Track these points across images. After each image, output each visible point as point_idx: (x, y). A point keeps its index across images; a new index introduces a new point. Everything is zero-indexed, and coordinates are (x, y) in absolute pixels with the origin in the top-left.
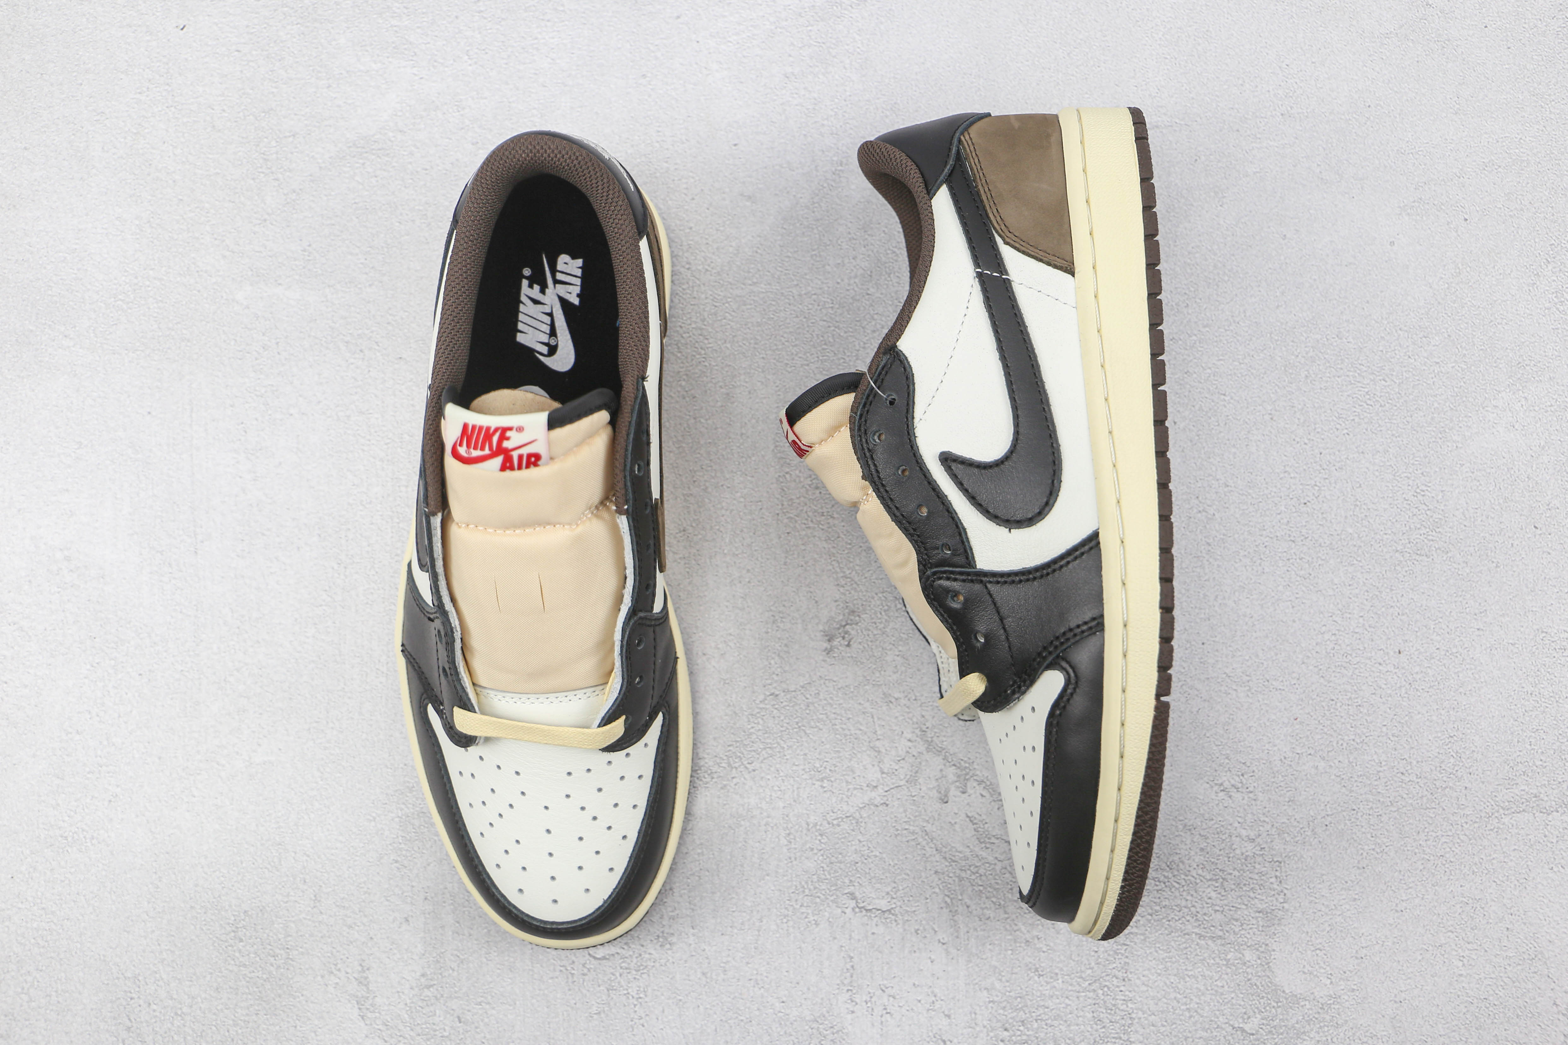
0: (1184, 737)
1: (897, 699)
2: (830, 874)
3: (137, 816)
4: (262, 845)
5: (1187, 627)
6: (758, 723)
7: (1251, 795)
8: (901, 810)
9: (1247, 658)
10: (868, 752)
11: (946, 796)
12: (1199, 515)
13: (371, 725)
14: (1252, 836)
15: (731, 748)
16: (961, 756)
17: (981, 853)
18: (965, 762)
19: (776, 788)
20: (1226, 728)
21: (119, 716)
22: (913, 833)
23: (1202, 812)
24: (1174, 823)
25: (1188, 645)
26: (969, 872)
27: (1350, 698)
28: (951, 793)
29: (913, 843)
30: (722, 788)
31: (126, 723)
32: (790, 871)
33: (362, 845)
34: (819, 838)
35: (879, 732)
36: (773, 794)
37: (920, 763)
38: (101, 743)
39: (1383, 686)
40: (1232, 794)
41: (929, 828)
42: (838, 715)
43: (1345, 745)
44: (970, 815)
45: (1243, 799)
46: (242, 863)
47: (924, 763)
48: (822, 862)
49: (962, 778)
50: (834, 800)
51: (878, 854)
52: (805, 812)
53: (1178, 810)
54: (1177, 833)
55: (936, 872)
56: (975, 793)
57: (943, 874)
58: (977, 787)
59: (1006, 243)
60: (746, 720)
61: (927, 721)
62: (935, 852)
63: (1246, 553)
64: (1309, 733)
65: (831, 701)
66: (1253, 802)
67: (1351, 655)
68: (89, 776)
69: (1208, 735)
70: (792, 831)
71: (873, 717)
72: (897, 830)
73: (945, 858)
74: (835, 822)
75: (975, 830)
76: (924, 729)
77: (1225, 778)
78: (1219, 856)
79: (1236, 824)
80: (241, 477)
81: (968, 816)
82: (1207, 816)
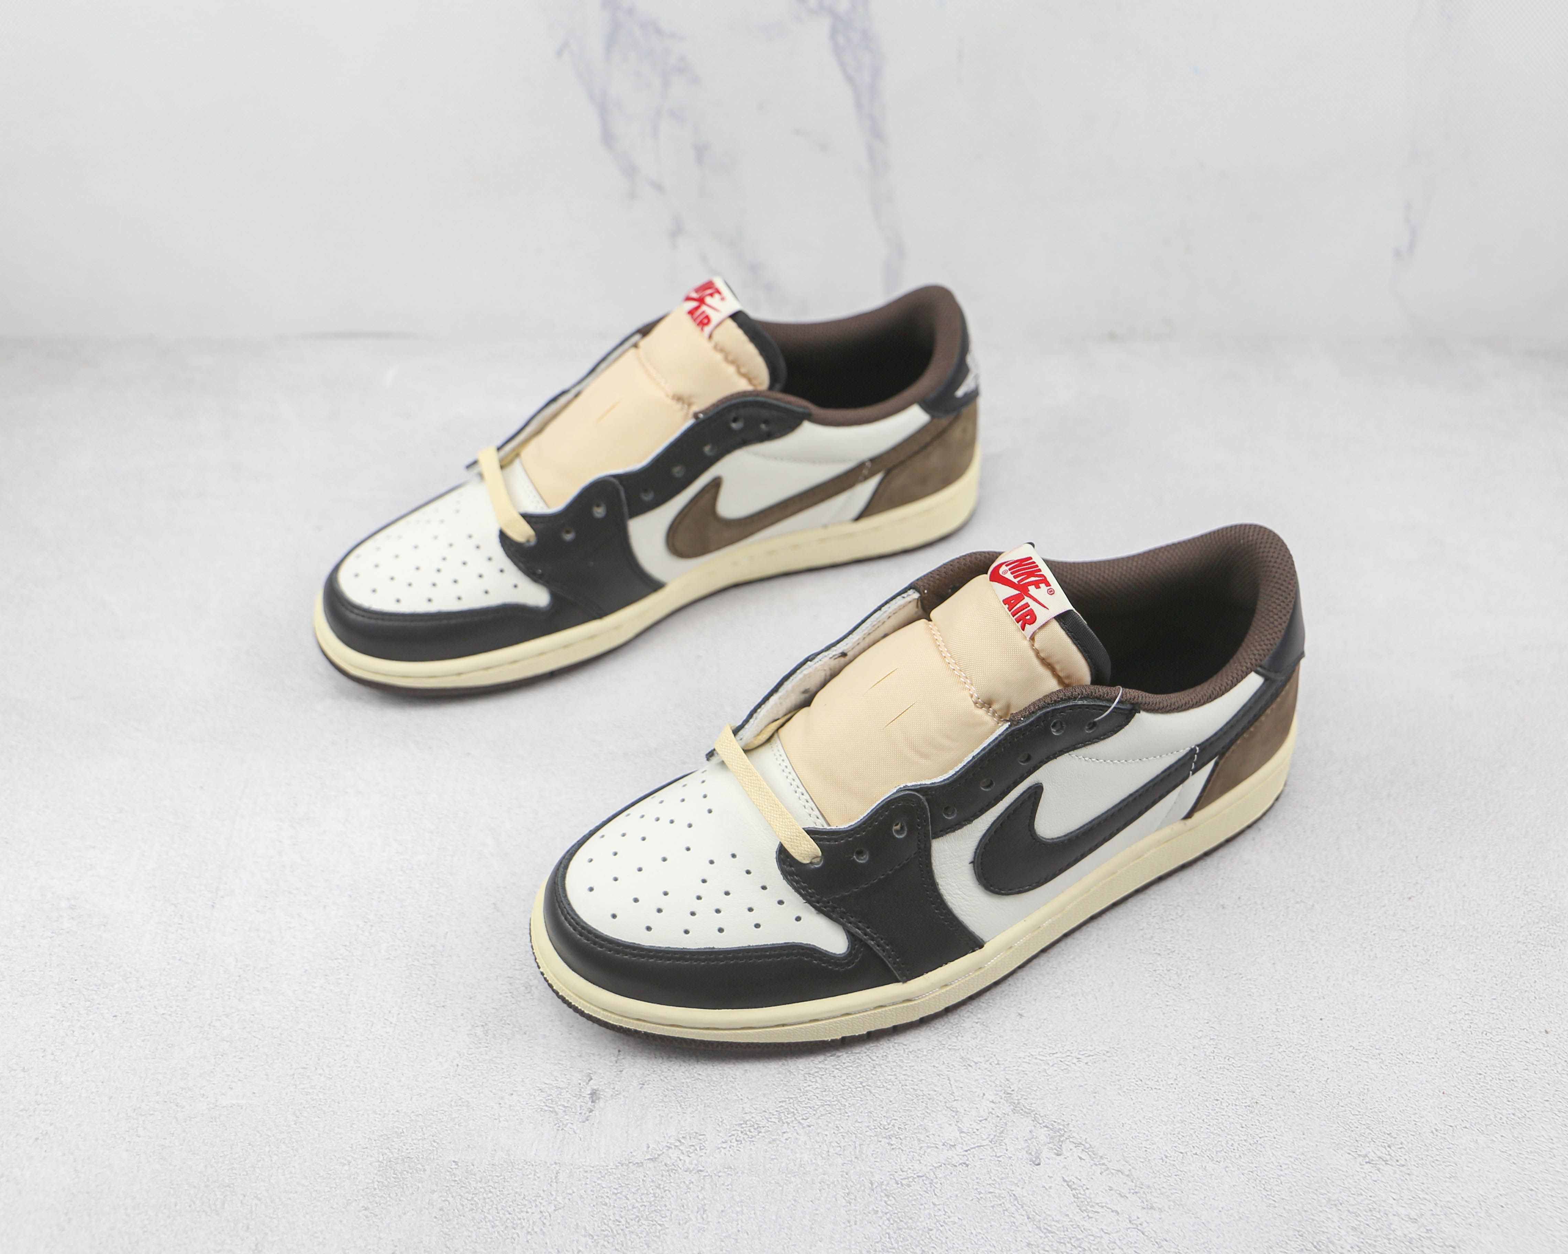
0: (1314, 1105)
1: (976, 1063)
2: (897, 1243)
3: (64, 1155)
4: (206, 1186)
5: (1300, 1004)
6: (816, 1082)
7: (1403, 1169)
8: (985, 1171)
9: (1374, 1033)
10: (944, 1112)
11: (1037, 1157)
12: (1298, 905)
13: (366, 1073)
14: (1413, 1215)
15: (783, 1104)
16: (1053, 1118)
17: (1083, 1223)
18: (1059, 1123)
19: (835, 1144)
20: (1361, 1098)
21: (77, 1056)
22: (999, 1197)
23: (1347, 1185)
24: (1315, 1197)
25: (1305, 1020)
26: (1069, 1245)
27: (1500, 1073)
28: (1044, 1155)
29: (1000, 1209)
30: (770, 1143)
31: (82, 1062)
32: (848, 1237)
33: (328, 1189)
34: (886, 1199)
35: (956, 1094)
36: (831, 1150)
37: (1006, 1124)
38: (47, 1081)
39: (1535, 1063)
40: (1381, 1167)
41: (1018, 1191)
42: (909, 1076)
43: (1504, 1119)
44: (1066, 1178)
45: (1395, 1173)
46: (176, 1205)
47: (1009, 1124)
48: (888, 1227)
49: (1057, 1139)
50: (904, 1158)
51: (957, 1220)
52: (868, 1169)
53: (1318, 1182)
54: (1320, 1209)
55: (1029, 1244)
56: (1072, 1155)
57: (1038, 1246)
58: (1075, 1149)
60: (803, 1078)
61: (1013, 1084)
62: (1027, 1220)
63: (1354, 939)
64: (1459, 1106)
65: (901, 1064)
66: (1407, 1177)
67: (1491, 1033)
68: (21, 1113)
69: (1341, 1104)
70: (853, 1190)
71: (949, 1079)
72: (980, 1193)
73: (1039, 1228)
74: (904, 1182)
75: (1074, 1196)
76: (1009, 1091)
77: (1369, 1150)
78: (1376, 1236)
79: (1391, 1201)
80: (280, 842)
81: (1065, 1181)
82: (1353, 1190)
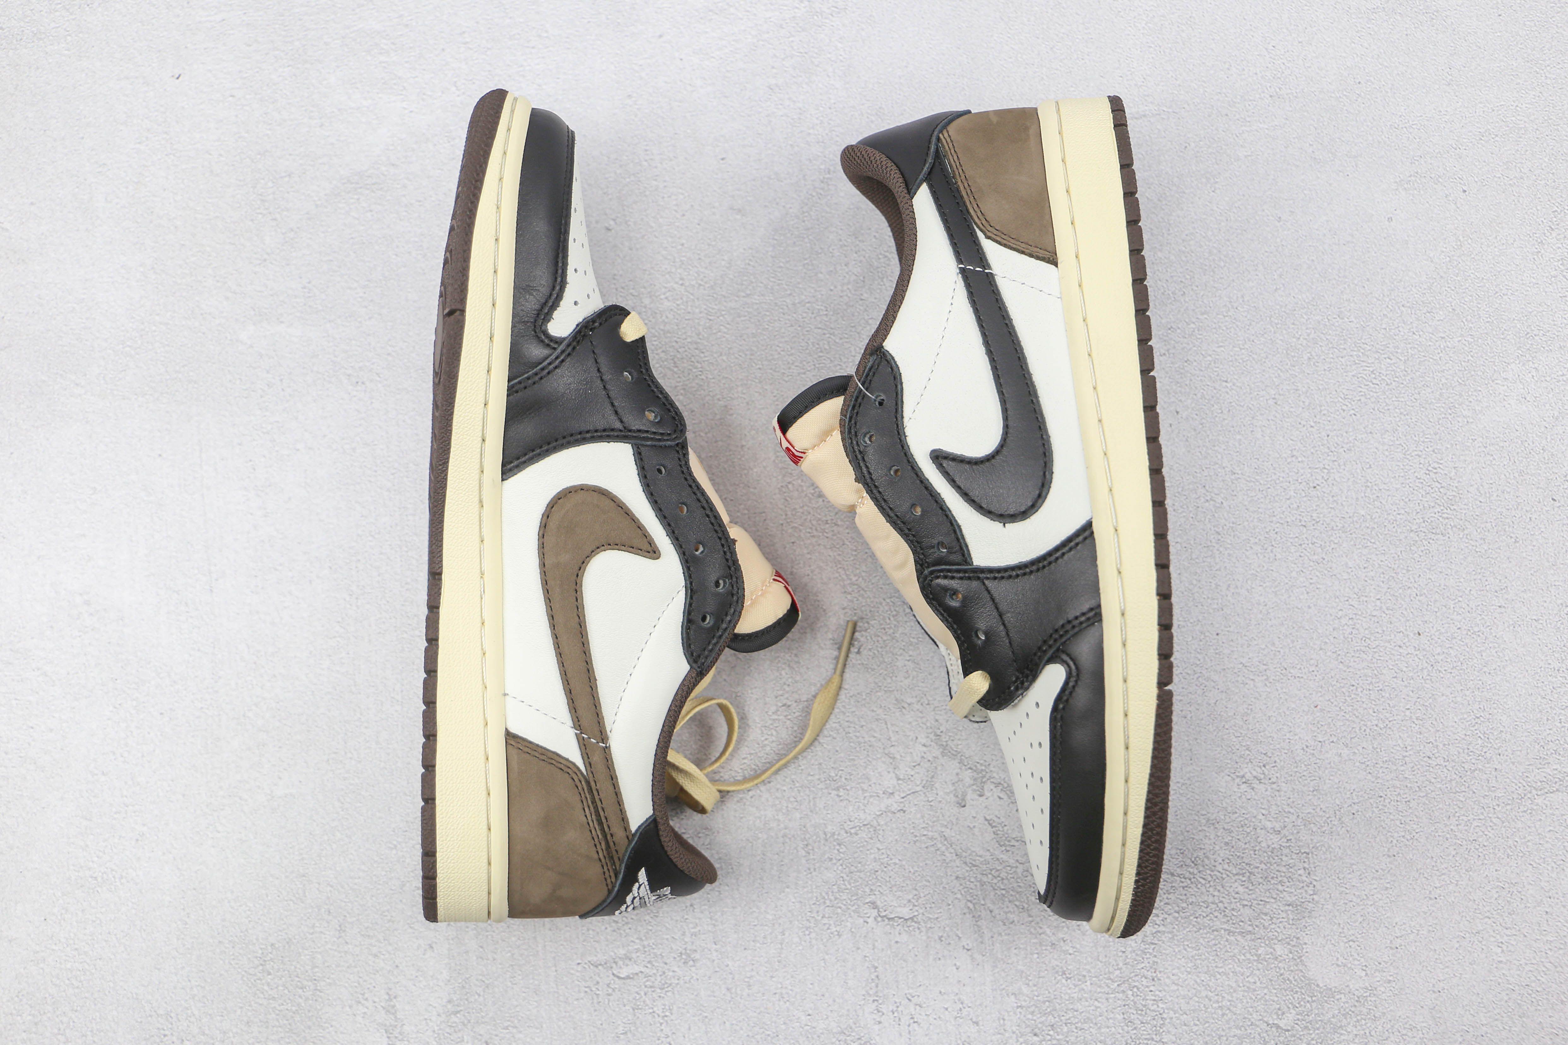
0: (1203, 730)
1: (909, 704)
2: (850, 884)
3: (164, 854)
4: (287, 877)
5: (1200, 618)
6: (772, 735)
7: (1274, 786)
8: (919, 816)
9: (1263, 647)
10: (883, 759)
11: (963, 800)
12: (1207, 504)
13: (388, 754)
14: (1278, 828)
15: (745, 761)
16: (976, 759)
17: (1002, 856)
18: (981, 765)
19: (792, 799)
20: (1245, 718)
21: (143, 756)
22: (932, 839)
23: (1225, 805)
24: (1196, 818)
25: (1202, 637)
26: (990, 876)
27: (1371, 683)
28: (968, 797)
29: (932, 849)
30: (738, 801)
31: (149, 762)
32: (810, 882)
33: (384, 873)
34: (838, 847)
35: (893, 739)
36: (790, 805)
37: (936, 768)
38: (126, 783)
39: (1404, 669)
40: (1255, 786)
41: (947, 833)
42: (851, 723)
43: (1368, 730)
44: (988, 818)
45: (1266, 790)
46: (267, 896)
47: (939, 768)
48: (842, 872)
49: (979, 780)
50: (851, 809)
51: (897, 862)
52: (822, 821)
53: (1200, 805)
54: (1200, 828)
55: (957, 878)
56: (993, 795)
57: (964, 879)
58: (995, 790)
59: (988, 237)
60: (760, 732)
61: (941, 725)
62: (955, 857)
63: (1257, 541)
64: (1330, 720)
65: (843, 710)
66: (1277, 793)
67: (1369, 639)
68: (116, 816)
69: (1227, 727)
70: (810, 841)
71: (886, 724)
72: (916, 836)
73: (965, 863)
74: (853, 831)
75: (994, 833)
76: (939, 733)
77: (1246, 770)
78: (1245, 849)
79: (1260, 817)
80: (252, 514)
81: (986, 820)
82: (1230, 809)
